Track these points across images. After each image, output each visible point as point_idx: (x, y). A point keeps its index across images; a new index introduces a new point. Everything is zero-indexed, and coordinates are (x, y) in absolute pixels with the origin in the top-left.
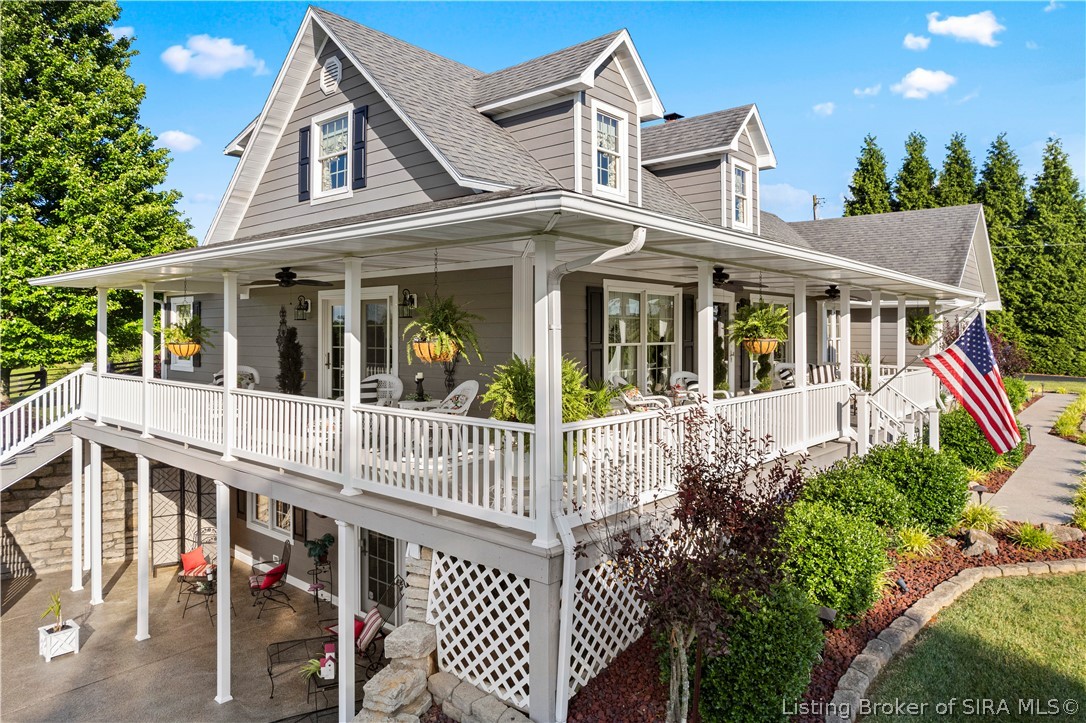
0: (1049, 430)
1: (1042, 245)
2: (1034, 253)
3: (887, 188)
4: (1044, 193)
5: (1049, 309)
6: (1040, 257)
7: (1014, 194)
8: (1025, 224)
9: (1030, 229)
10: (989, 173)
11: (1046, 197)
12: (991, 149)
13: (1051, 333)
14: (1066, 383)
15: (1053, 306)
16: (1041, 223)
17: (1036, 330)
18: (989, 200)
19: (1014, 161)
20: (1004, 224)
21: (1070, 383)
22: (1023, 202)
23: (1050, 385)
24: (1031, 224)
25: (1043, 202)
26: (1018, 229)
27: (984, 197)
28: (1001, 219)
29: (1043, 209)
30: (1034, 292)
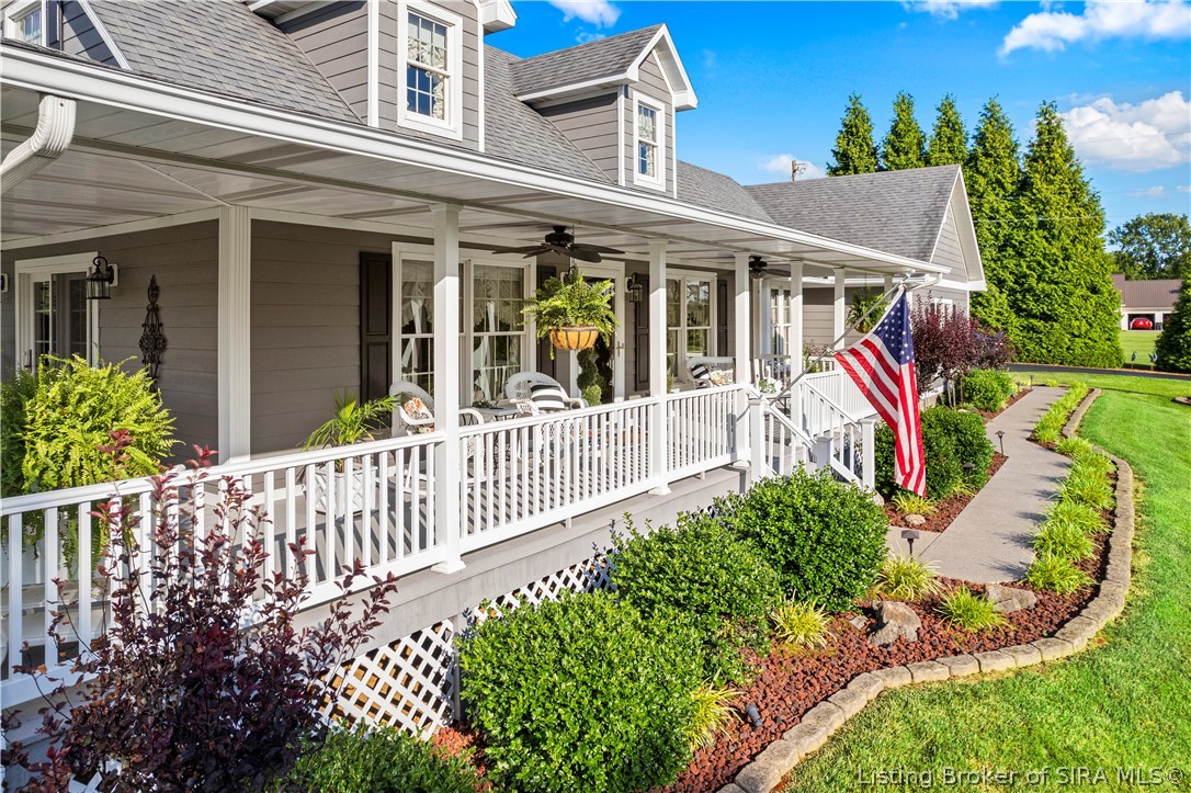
0: (1028, 435)
1: (1034, 219)
2: (1027, 228)
3: (874, 153)
4: (1037, 162)
5: (1043, 291)
6: (1034, 232)
7: (1007, 161)
8: (1018, 195)
9: (1023, 201)
10: (981, 139)
11: (1040, 166)
12: (984, 112)
13: (1046, 317)
14: (1058, 374)
15: (1048, 288)
16: (1034, 194)
17: (1030, 315)
18: (981, 169)
19: (1007, 126)
20: (997, 195)
21: (1063, 374)
22: (1016, 171)
23: (1040, 377)
24: (1023, 196)
25: (1037, 171)
26: (1011, 200)
27: (976, 164)
28: (994, 189)
29: (1037, 179)
30: (1028, 272)
